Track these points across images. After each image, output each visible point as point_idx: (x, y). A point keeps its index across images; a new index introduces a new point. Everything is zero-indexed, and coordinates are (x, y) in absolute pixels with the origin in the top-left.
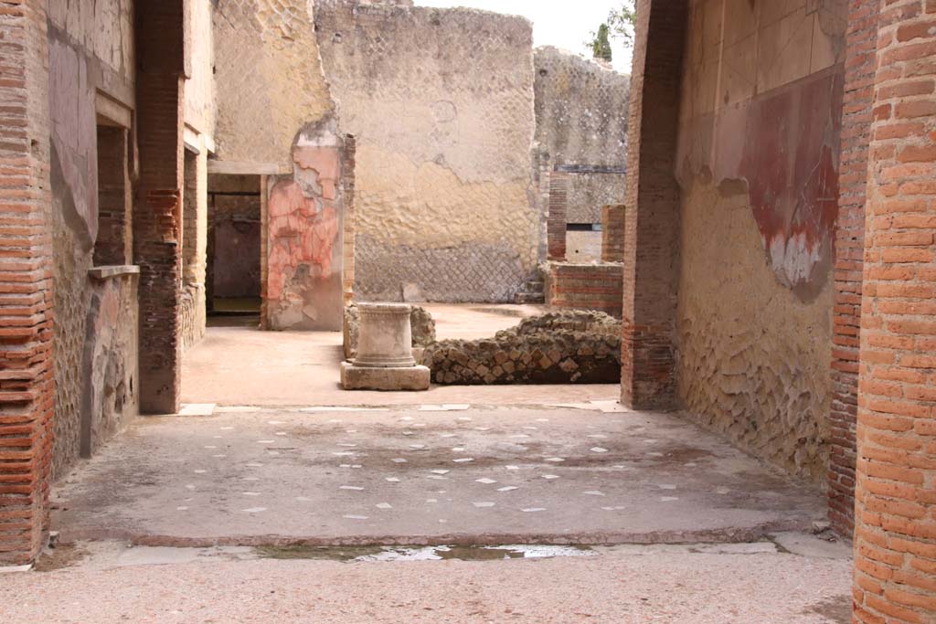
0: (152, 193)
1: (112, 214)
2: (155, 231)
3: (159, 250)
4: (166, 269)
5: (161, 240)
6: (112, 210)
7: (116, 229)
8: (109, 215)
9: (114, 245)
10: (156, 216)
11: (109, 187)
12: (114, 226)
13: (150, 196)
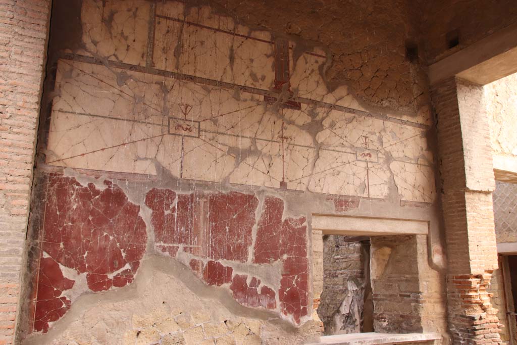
0: (456, 278)
1: (411, 295)
2: (460, 306)
3: (463, 321)
4: (470, 337)
5: (464, 314)
6: (412, 292)
7: (414, 306)
8: (409, 296)
9: (413, 317)
10: (460, 295)
11: (408, 276)
12: (413, 304)
13: (455, 280)
